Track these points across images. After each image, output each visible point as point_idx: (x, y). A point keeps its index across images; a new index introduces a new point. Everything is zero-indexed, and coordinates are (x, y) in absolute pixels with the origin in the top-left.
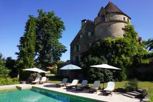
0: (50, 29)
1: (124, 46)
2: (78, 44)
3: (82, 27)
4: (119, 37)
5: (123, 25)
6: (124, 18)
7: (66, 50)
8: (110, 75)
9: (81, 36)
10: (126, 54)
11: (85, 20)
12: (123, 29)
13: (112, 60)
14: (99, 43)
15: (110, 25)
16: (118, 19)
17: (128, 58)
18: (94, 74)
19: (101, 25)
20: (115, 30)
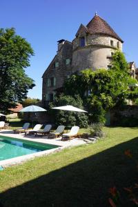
0: (9, 55)
1: (106, 81)
2: (53, 76)
3: (59, 51)
4: (101, 69)
5: (109, 52)
6: (112, 42)
7: (34, 85)
8: (83, 119)
9: (57, 65)
10: (108, 93)
11: (63, 40)
12: (108, 58)
13: (89, 100)
14: (75, 76)
15: (90, 52)
16: (102, 43)
17: (110, 99)
18: (64, 117)
19: (79, 50)
20: (97, 59)
